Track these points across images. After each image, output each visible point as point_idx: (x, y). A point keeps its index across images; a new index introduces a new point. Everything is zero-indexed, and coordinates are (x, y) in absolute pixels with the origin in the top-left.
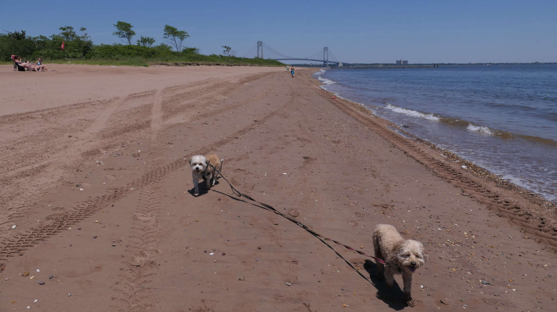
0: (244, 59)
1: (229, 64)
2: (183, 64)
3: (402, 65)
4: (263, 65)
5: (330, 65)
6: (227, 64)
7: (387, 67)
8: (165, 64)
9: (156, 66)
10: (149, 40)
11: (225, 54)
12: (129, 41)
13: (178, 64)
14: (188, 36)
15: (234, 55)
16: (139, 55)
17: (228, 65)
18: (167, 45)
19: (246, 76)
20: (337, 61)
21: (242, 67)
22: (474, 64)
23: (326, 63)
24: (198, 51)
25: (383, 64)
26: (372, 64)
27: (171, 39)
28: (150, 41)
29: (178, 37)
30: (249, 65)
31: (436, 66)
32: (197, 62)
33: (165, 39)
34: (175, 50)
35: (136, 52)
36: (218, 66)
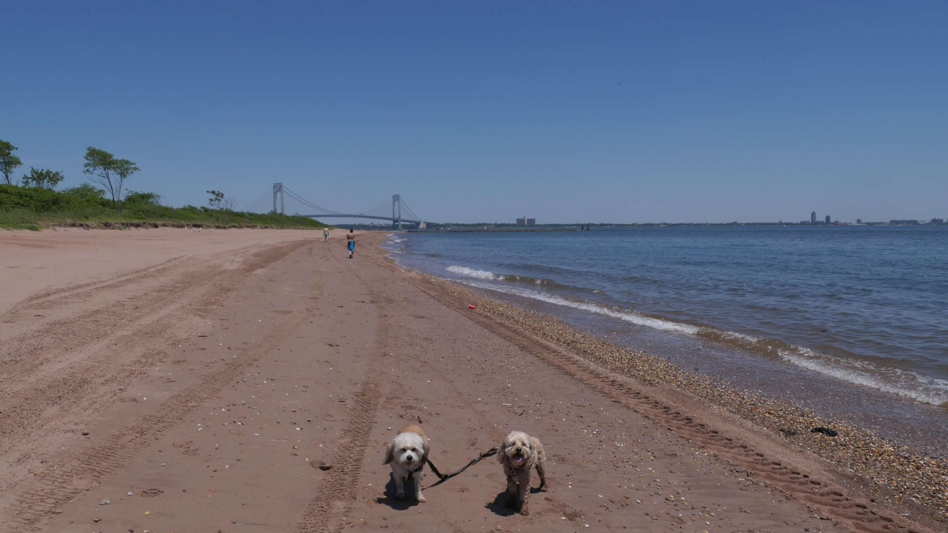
0: (251, 214)
1: (221, 225)
2: (123, 224)
3: (527, 226)
4: (286, 227)
5: (404, 227)
6: (217, 225)
7: (500, 229)
8: (81, 225)
9: (58, 228)
10: (49, 176)
11: (212, 205)
12: (7, 176)
13: (110, 225)
14: (136, 169)
15: (229, 208)
16: (23, 205)
17: (218, 227)
18: (93, 187)
19: (254, 250)
20: (417, 220)
21: (245, 230)
22: (640, 225)
23: (398, 223)
24: (157, 198)
25: (494, 225)
26: (477, 224)
27: (99, 175)
28: (52, 178)
29: (115, 172)
30: (259, 228)
31: (586, 229)
32: (152, 222)
33: (88, 175)
34: (108, 196)
35: (16, 199)
36: (197, 230)
